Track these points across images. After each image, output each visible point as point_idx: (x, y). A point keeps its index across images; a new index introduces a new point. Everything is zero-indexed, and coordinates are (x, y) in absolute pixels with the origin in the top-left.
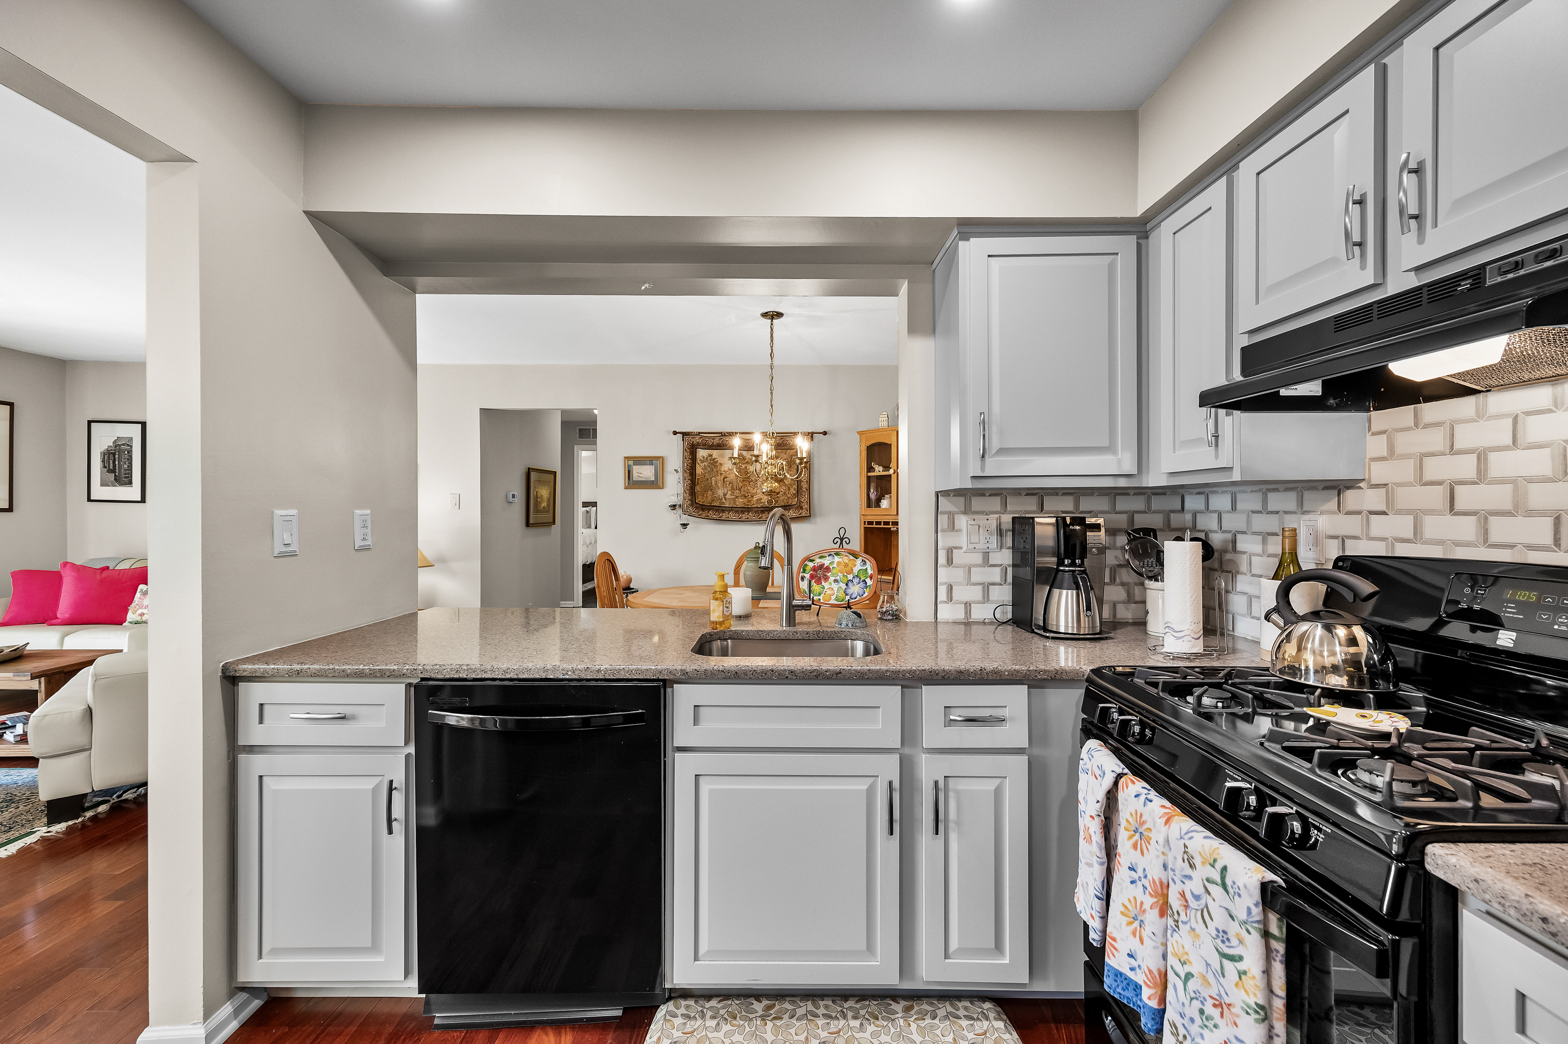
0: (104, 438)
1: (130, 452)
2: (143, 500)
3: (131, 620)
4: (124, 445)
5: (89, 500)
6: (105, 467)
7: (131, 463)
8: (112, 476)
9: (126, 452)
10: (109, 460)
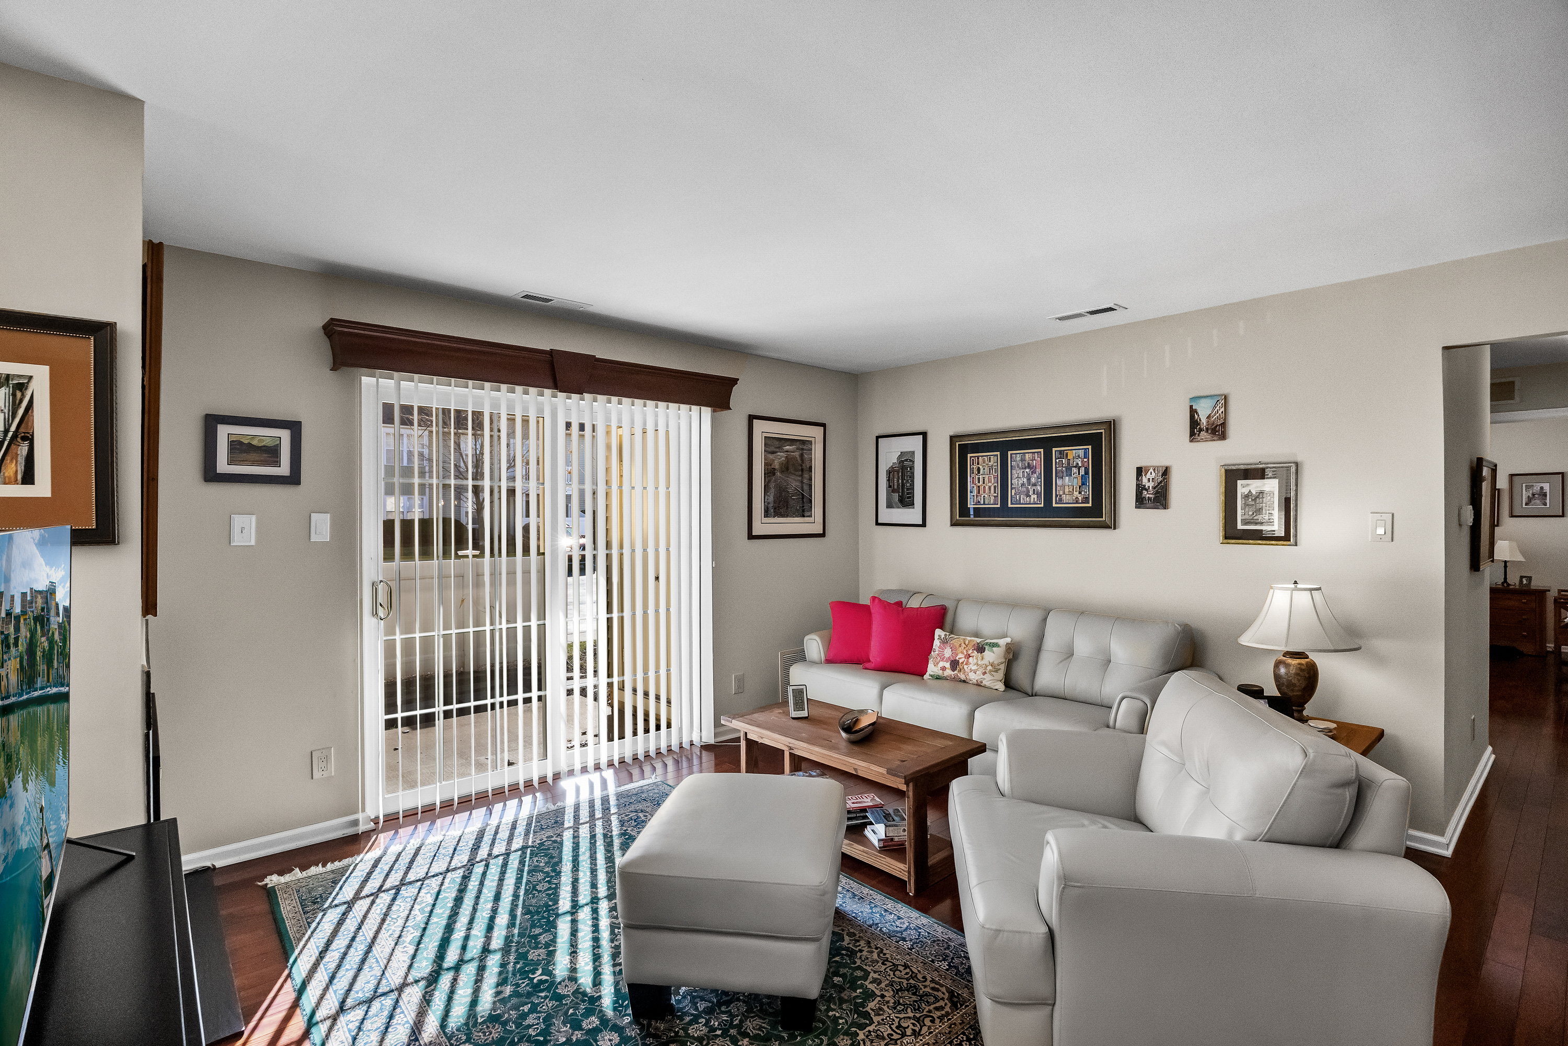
0: (891, 453)
1: (912, 468)
2: (924, 525)
3: (932, 673)
4: (906, 460)
5: (877, 524)
6: (890, 487)
7: (913, 481)
8: (896, 496)
9: (909, 469)
10: (894, 478)
